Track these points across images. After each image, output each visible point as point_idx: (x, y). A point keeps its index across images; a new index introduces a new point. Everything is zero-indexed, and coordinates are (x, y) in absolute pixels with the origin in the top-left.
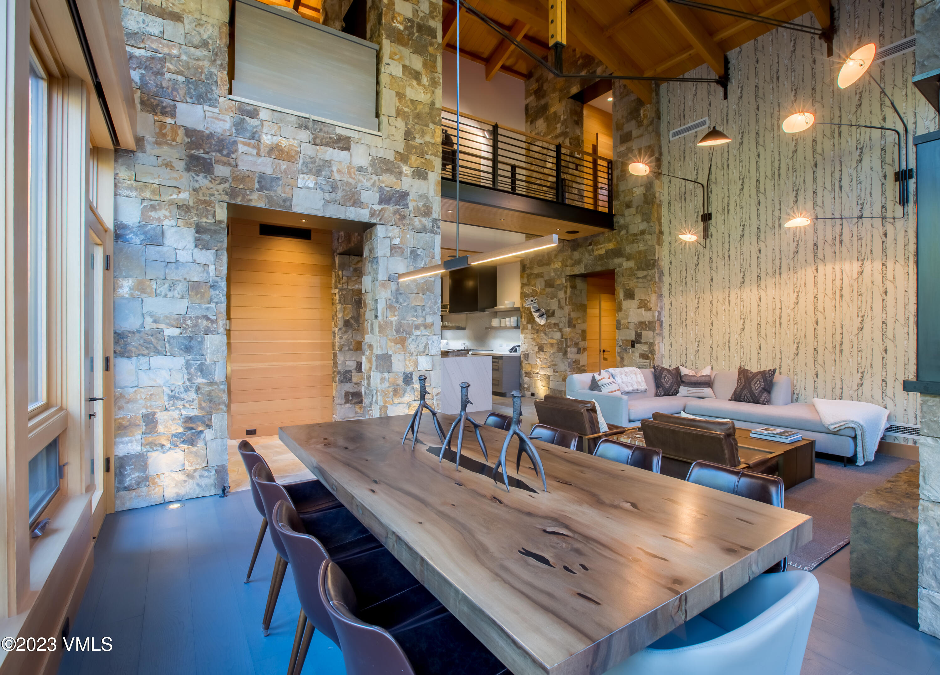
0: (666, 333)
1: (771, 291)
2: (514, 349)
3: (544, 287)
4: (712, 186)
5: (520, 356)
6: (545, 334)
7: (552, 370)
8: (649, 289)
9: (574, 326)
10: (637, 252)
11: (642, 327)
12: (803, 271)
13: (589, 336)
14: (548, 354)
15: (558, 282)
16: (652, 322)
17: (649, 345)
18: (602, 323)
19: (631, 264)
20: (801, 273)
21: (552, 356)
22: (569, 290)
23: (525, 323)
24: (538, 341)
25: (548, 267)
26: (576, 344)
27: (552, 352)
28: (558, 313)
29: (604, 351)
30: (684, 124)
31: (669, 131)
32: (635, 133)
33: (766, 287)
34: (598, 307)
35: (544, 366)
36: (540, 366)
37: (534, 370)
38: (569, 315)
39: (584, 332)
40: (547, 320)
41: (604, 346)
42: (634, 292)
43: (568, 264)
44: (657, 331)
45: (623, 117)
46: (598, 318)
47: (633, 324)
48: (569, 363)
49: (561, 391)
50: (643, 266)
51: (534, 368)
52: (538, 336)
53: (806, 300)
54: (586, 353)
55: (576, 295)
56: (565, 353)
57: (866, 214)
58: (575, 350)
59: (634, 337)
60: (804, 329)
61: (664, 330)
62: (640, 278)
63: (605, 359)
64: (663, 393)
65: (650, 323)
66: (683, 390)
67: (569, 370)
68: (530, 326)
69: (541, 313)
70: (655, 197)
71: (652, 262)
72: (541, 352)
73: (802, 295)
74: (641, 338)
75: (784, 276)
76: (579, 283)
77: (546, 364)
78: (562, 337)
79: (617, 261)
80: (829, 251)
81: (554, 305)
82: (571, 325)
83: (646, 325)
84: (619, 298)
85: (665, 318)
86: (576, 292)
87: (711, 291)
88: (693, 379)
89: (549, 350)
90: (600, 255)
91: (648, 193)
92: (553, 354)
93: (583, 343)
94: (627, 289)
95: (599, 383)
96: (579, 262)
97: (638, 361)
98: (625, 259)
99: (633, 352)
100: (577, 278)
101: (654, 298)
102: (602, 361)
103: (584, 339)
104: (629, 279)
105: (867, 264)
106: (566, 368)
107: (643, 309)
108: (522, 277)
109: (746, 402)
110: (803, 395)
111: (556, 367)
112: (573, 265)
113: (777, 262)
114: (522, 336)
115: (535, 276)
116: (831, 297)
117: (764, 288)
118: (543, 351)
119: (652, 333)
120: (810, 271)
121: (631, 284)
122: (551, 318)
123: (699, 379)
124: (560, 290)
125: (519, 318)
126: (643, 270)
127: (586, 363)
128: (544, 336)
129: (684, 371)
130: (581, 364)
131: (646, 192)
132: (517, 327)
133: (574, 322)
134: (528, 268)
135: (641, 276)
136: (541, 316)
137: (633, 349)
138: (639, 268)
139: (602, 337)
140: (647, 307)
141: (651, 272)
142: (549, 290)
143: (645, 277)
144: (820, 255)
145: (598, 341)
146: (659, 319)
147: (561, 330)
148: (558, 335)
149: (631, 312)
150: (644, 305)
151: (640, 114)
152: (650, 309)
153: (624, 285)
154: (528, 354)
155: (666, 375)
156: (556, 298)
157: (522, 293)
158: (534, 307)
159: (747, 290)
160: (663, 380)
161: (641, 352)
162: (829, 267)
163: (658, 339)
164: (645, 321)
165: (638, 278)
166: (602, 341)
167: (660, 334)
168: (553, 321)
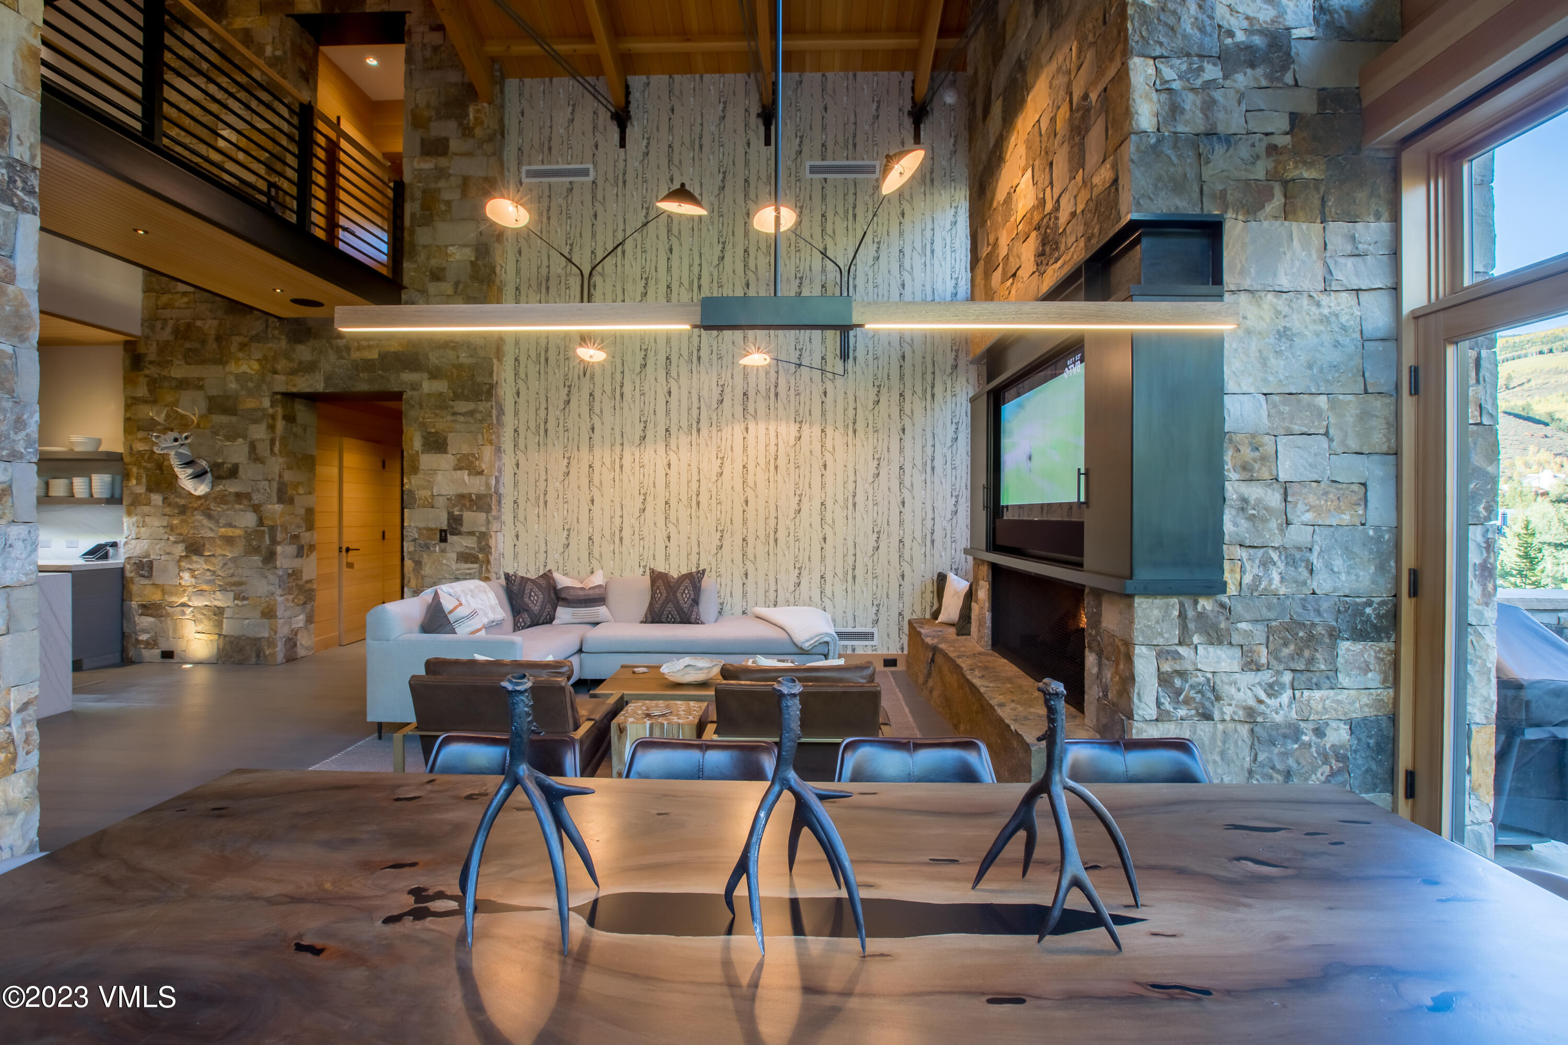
0: (507, 515)
1: (684, 454)
2: (99, 552)
3: (204, 411)
4: (597, 279)
5: (122, 570)
6: (210, 517)
7: (231, 595)
8: (480, 436)
9: (291, 501)
10: (454, 366)
11: (464, 505)
12: (730, 428)
13: (320, 521)
14: (218, 561)
15: (250, 404)
16: (485, 496)
17: (478, 538)
18: (345, 495)
19: (440, 386)
20: (727, 432)
21: (230, 565)
22: (280, 424)
23: (141, 490)
24: (185, 531)
25: (220, 368)
26: (295, 538)
27: (230, 555)
28: (248, 471)
29: (348, 550)
30: (550, 163)
31: (520, 164)
32: (455, 145)
33: (678, 448)
34: (336, 463)
35: (205, 587)
36: (190, 589)
37: (174, 599)
38: (280, 476)
39: (310, 512)
40: (213, 485)
41: (350, 539)
42: (445, 439)
43: (279, 367)
44: (494, 513)
45: (428, 105)
46: (336, 486)
47: (445, 498)
48: (280, 577)
49: (259, 639)
50: (466, 392)
51: (171, 594)
52: (183, 521)
53: (733, 470)
54: (314, 556)
55: (296, 436)
56: (270, 557)
57: (805, 362)
58: (291, 549)
59: (446, 523)
60: (730, 511)
61: (503, 510)
62: (460, 414)
63: (350, 565)
64: (528, 621)
65: (479, 497)
66: (563, 614)
67: (279, 592)
68: (157, 498)
69: (198, 469)
70: (495, 273)
71: (485, 388)
72: (195, 558)
73: (727, 463)
74: (461, 525)
75: (704, 432)
76: (302, 411)
77: (208, 582)
78: (261, 522)
79: (407, 377)
80: (761, 406)
81: (237, 453)
82: (283, 496)
83: (471, 500)
84: (412, 448)
85: (507, 489)
86: (294, 430)
87: (591, 448)
88: (581, 593)
89: (219, 551)
90: (366, 361)
91: (480, 263)
92: (234, 560)
93: (308, 534)
94: (430, 433)
95: (452, 618)
96: (310, 368)
97: (454, 566)
98: (426, 375)
99: (443, 551)
100: (297, 400)
101: (488, 451)
102: (345, 569)
103: (310, 527)
104: (436, 415)
105: (805, 427)
106: (272, 588)
107: (467, 472)
108: (128, 381)
109: (669, 623)
110: (729, 605)
111: (243, 588)
112: (293, 372)
113: (695, 412)
114: (127, 522)
115: (174, 384)
116: (764, 467)
117: (675, 449)
118: (201, 555)
119: (483, 515)
120: (739, 428)
121: (440, 424)
122: (227, 482)
123: (591, 592)
124: (256, 421)
125: (118, 478)
126: (468, 399)
127: (314, 576)
128: (205, 522)
129: (563, 581)
130: (305, 578)
131: (477, 259)
132: (113, 500)
133: (290, 492)
134: (151, 363)
135: (464, 410)
136: (199, 476)
137: (443, 545)
138: (457, 397)
139: (345, 523)
140: (474, 468)
141: (482, 406)
142: (218, 419)
143: (471, 413)
144: (751, 410)
145: (336, 530)
146: (496, 492)
147: (256, 509)
148: (249, 520)
149: (440, 477)
150: (468, 464)
151: (468, 115)
152: (481, 473)
153: (423, 425)
154: (151, 562)
155: (531, 590)
156: (245, 437)
157: (127, 420)
158: (178, 455)
159: (650, 450)
160: (526, 600)
161: (459, 549)
162: (762, 426)
163: (495, 526)
164: (470, 494)
165: (455, 414)
166: (345, 530)
167: (497, 518)
168: (232, 487)
